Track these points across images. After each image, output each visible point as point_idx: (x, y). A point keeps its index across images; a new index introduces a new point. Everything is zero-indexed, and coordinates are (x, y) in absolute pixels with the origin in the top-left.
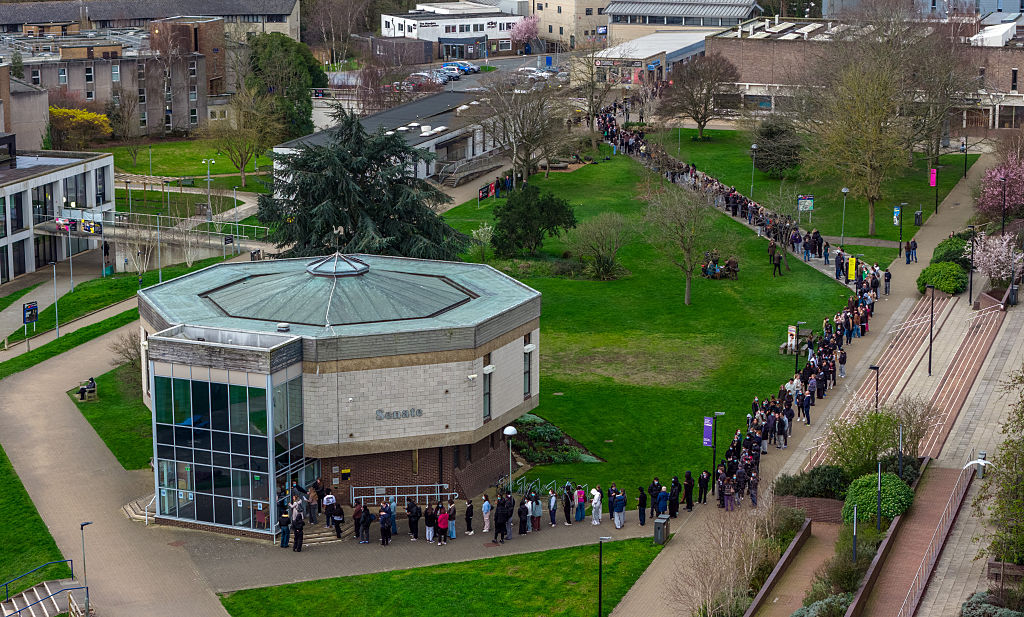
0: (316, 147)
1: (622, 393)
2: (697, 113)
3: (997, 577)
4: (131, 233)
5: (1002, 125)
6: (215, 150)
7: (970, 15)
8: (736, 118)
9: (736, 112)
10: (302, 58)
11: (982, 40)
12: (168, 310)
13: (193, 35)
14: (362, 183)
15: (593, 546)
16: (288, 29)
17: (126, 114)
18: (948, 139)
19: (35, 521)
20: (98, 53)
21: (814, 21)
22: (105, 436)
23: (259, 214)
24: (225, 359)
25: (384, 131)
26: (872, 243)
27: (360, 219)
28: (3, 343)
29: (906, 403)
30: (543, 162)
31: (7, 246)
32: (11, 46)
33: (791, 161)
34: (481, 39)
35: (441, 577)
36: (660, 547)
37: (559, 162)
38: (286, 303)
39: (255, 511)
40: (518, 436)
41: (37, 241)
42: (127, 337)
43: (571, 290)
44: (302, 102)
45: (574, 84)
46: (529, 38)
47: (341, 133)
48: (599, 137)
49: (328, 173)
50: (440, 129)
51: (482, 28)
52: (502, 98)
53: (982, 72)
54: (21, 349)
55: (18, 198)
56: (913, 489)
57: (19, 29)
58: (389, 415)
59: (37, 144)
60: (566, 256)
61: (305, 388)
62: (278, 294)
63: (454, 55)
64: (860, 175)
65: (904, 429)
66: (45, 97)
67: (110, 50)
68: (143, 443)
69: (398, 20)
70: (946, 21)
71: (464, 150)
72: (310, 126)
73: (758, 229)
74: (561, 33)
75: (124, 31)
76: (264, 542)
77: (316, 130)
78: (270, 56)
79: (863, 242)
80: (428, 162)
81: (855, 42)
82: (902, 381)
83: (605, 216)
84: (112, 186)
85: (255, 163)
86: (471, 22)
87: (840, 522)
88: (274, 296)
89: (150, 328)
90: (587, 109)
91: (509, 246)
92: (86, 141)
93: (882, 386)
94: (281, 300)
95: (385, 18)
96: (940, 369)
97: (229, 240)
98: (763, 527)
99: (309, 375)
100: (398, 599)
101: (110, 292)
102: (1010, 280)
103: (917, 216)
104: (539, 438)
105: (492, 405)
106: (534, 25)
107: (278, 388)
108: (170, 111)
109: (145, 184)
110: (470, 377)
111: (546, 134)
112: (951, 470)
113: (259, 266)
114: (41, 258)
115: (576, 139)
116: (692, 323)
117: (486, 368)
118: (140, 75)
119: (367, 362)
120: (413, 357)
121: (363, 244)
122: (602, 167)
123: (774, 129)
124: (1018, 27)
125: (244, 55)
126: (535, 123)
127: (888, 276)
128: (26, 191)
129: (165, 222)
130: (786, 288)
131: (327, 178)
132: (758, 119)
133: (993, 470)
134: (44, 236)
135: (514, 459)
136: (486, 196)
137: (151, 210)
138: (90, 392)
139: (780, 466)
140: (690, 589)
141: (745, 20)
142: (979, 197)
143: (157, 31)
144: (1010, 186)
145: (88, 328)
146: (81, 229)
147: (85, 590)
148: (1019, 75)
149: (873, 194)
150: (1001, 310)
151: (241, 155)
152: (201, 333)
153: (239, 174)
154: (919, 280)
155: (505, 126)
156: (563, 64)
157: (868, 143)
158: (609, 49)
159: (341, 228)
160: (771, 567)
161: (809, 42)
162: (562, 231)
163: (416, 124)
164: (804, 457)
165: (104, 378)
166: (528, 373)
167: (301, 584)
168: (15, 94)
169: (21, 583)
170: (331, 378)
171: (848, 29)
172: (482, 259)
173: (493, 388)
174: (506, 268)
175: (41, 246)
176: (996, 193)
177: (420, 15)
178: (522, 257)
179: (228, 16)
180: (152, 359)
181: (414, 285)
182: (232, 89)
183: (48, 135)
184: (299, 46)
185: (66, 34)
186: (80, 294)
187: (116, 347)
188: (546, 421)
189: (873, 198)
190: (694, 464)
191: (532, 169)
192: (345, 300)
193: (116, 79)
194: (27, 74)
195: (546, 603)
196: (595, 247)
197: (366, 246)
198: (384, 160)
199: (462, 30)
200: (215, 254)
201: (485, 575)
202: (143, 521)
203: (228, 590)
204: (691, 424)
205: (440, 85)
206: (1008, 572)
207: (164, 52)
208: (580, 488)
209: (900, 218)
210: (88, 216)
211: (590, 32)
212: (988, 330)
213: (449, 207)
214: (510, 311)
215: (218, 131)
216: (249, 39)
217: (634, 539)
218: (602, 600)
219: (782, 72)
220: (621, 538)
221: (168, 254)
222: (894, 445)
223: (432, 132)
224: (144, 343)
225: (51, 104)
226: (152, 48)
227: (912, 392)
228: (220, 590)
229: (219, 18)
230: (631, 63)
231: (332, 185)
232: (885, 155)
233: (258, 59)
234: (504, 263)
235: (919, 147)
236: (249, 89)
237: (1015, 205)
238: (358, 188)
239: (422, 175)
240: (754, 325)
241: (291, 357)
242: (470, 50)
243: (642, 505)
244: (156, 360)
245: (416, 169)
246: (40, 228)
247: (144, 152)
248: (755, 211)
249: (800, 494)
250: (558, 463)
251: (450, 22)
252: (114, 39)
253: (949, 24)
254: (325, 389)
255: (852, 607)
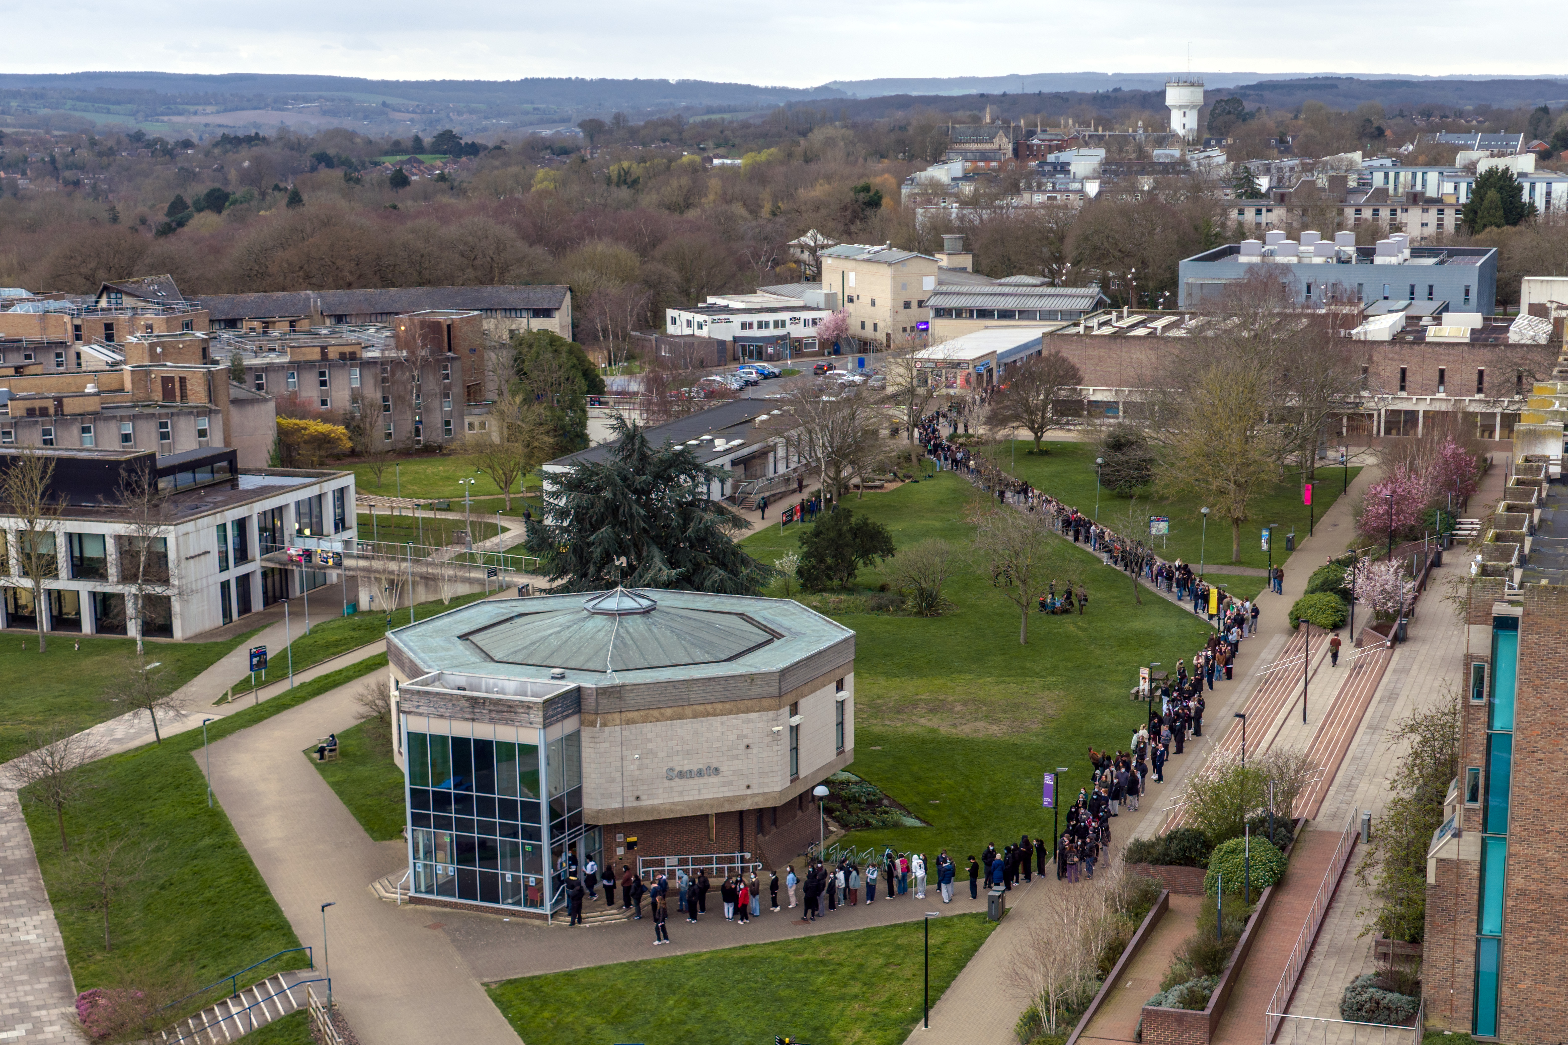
0: (593, 464)
1: (949, 747)
2: (1033, 422)
3: (1385, 956)
4: (377, 564)
5: (1388, 431)
6: (475, 468)
7: (1351, 303)
8: (1078, 427)
9: (1080, 420)
10: (575, 361)
11: (1365, 333)
12: (422, 655)
13: (446, 333)
14: (647, 505)
15: (917, 923)
16: (557, 326)
17: (368, 425)
18: (1325, 449)
19: (267, 902)
20: (333, 353)
21: (1169, 314)
22: (349, 801)
23: (527, 542)
24: (490, 711)
25: (670, 445)
26: (1236, 571)
27: (645, 548)
28: (226, 694)
29: (1277, 756)
30: (856, 480)
31: (228, 581)
32: (229, 344)
33: (1142, 477)
34: (783, 338)
35: (742, 961)
36: (995, 923)
37: (874, 480)
38: (560, 646)
39: (527, 887)
40: (831, 797)
41: (265, 575)
42: (374, 687)
43: (889, 628)
44: (575, 412)
45: (890, 390)
46: (838, 336)
47: (623, 449)
48: (921, 450)
49: (607, 494)
50: (735, 443)
51: (783, 324)
52: (808, 407)
53: (1365, 370)
54: (247, 701)
55: (241, 525)
56: (1286, 855)
57: (239, 325)
58: (681, 775)
59: (263, 461)
60: (883, 588)
61: (583, 744)
62: (551, 635)
63: (751, 356)
64: (1222, 492)
65: (1276, 786)
66: (271, 405)
67: (347, 349)
68: (394, 810)
69: (686, 315)
70: (1323, 311)
71: (764, 466)
72: (584, 439)
73: (1105, 557)
74: (875, 329)
75: (363, 327)
76: (537, 922)
77: (593, 444)
78: (537, 357)
79: (1226, 570)
80: (722, 482)
81: (1217, 337)
82: (1272, 731)
83: (928, 543)
84: (353, 510)
85: (521, 483)
86: (771, 317)
87: (1199, 894)
88: (545, 638)
89: (401, 676)
90: (906, 418)
91: (817, 578)
92: (321, 457)
93: (1249, 736)
94: (555, 642)
95: (670, 313)
96: (1317, 715)
97: (492, 573)
98: (1114, 900)
99: (589, 729)
100: (693, 986)
101: (352, 634)
102: (1398, 613)
103: (1289, 540)
104: (855, 799)
105: (801, 761)
106: (844, 320)
107: (552, 744)
108: (420, 422)
109: (392, 508)
110: (775, 729)
111: (859, 448)
112: (1330, 833)
113: (529, 603)
114: (270, 594)
115: (893, 454)
116: (1029, 665)
117: (793, 719)
118: (384, 380)
119: (656, 713)
120: (709, 707)
121: (648, 576)
122: (924, 486)
123: (1122, 440)
124: (1408, 318)
125: (505, 356)
126: (845, 435)
127: (1256, 612)
128: (250, 516)
129: (417, 552)
130: (1137, 625)
131: (606, 501)
132: (1103, 428)
133: (1380, 833)
134: (273, 569)
135: (826, 824)
136: (791, 520)
137: (399, 538)
138: (331, 751)
139: (1131, 829)
140: (1029, 972)
141: (1088, 313)
142: (1362, 517)
143: (403, 328)
144: (1398, 503)
145: (327, 676)
146: (317, 560)
147: (326, 982)
148: (1408, 374)
149: (1238, 514)
150: (1388, 648)
151: (505, 474)
152: (462, 681)
153: (503, 496)
154: (1291, 613)
155: (811, 439)
156: (877, 366)
157: (1233, 455)
158: (931, 349)
159: (623, 559)
160: (1123, 946)
161: (1162, 338)
162: (878, 560)
163: (707, 437)
164: (1158, 819)
165: (347, 734)
166: (841, 724)
167: (581, 970)
168: (235, 402)
169: (250, 975)
170: (614, 732)
171: (1209, 322)
172: (786, 593)
173: (801, 742)
174: (815, 604)
175: (269, 581)
176: (1381, 511)
177: (712, 309)
178: (832, 591)
179: (487, 310)
180: (404, 712)
181: (709, 624)
182: (492, 396)
183: (275, 451)
184: (571, 346)
185: (294, 331)
186: (318, 636)
187: (361, 699)
188: (862, 780)
189: (1238, 519)
190: (1033, 827)
191: (843, 488)
192: (630, 642)
193: (356, 384)
194: (249, 379)
195: (864, 989)
196: (917, 578)
197: (652, 579)
198: (672, 479)
199: (760, 326)
200: (476, 589)
201: (793, 958)
202: (394, 901)
203: (496, 979)
204: (1028, 781)
205: (736, 391)
206: (1398, 951)
207: (412, 352)
208: (901, 856)
209: (1270, 541)
210: (325, 545)
211: (909, 329)
212: (1372, 671)
213: (747, 533)
214: (820, 653)
215: (478, 445)
216: (511, 338)
217: (964, 915)
218: (929, 985)
219: (1132, 373)
220: (949, 914)
221: (421, 589)
222: (1264, 804)
223: (728, 446)
224: (394, 694)
225: (278, 413)
226: (398, 348)
227: (1284, 744)
228: (486, 980)
229: (476, 313)
230: (956, 365)
231: (613, 509)
232: (1252, 468)
233: (523, 361)
234: (812, 598)
235: (1291, 459)
236: (514, 396)
237: (1403, 525)
238: (642, 512)
239: (716, 496)
240: (1100, 667)
241: (567, 708)
242: (770, 351)
243: (974, 874)
244: (410, 713)
245: (709, 489)
246: (268, 560)
247: (391, 470)
248: (1101, 536)
249: (1156, 862)
250: (876, 828)
251: (747, 318)
252: (352, 338)
253: (1326, 316)
254: (607, 745)
255: (1217, 992)
